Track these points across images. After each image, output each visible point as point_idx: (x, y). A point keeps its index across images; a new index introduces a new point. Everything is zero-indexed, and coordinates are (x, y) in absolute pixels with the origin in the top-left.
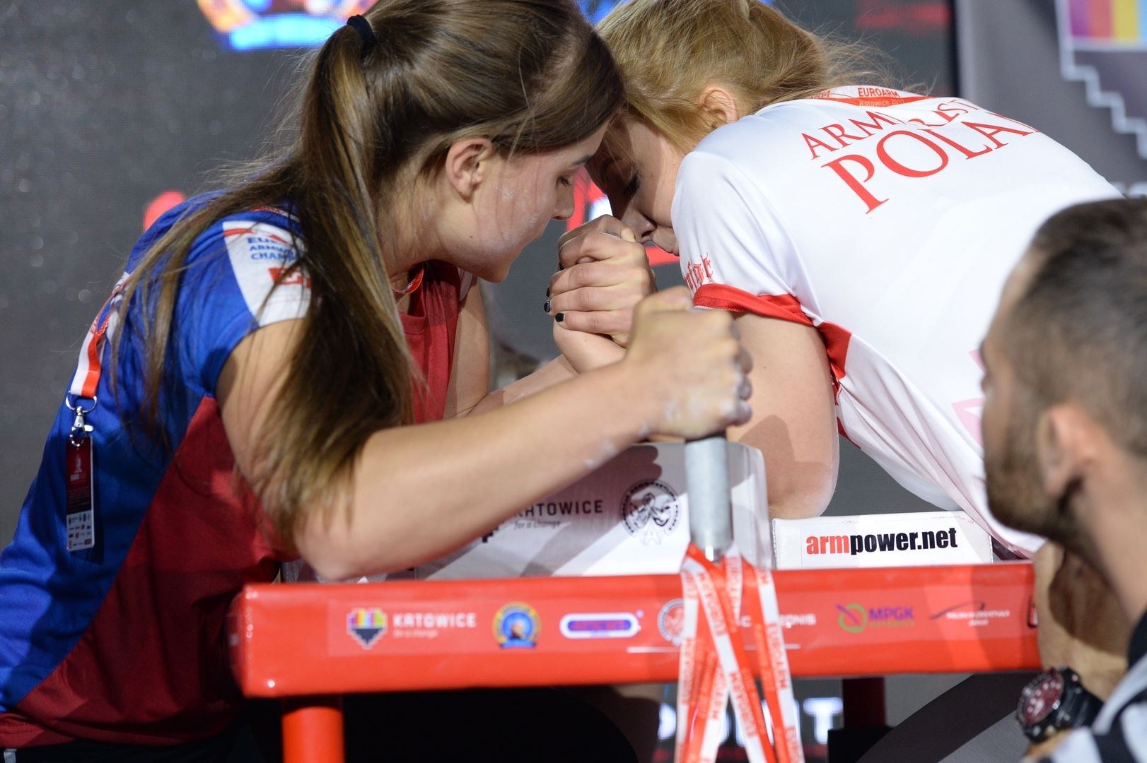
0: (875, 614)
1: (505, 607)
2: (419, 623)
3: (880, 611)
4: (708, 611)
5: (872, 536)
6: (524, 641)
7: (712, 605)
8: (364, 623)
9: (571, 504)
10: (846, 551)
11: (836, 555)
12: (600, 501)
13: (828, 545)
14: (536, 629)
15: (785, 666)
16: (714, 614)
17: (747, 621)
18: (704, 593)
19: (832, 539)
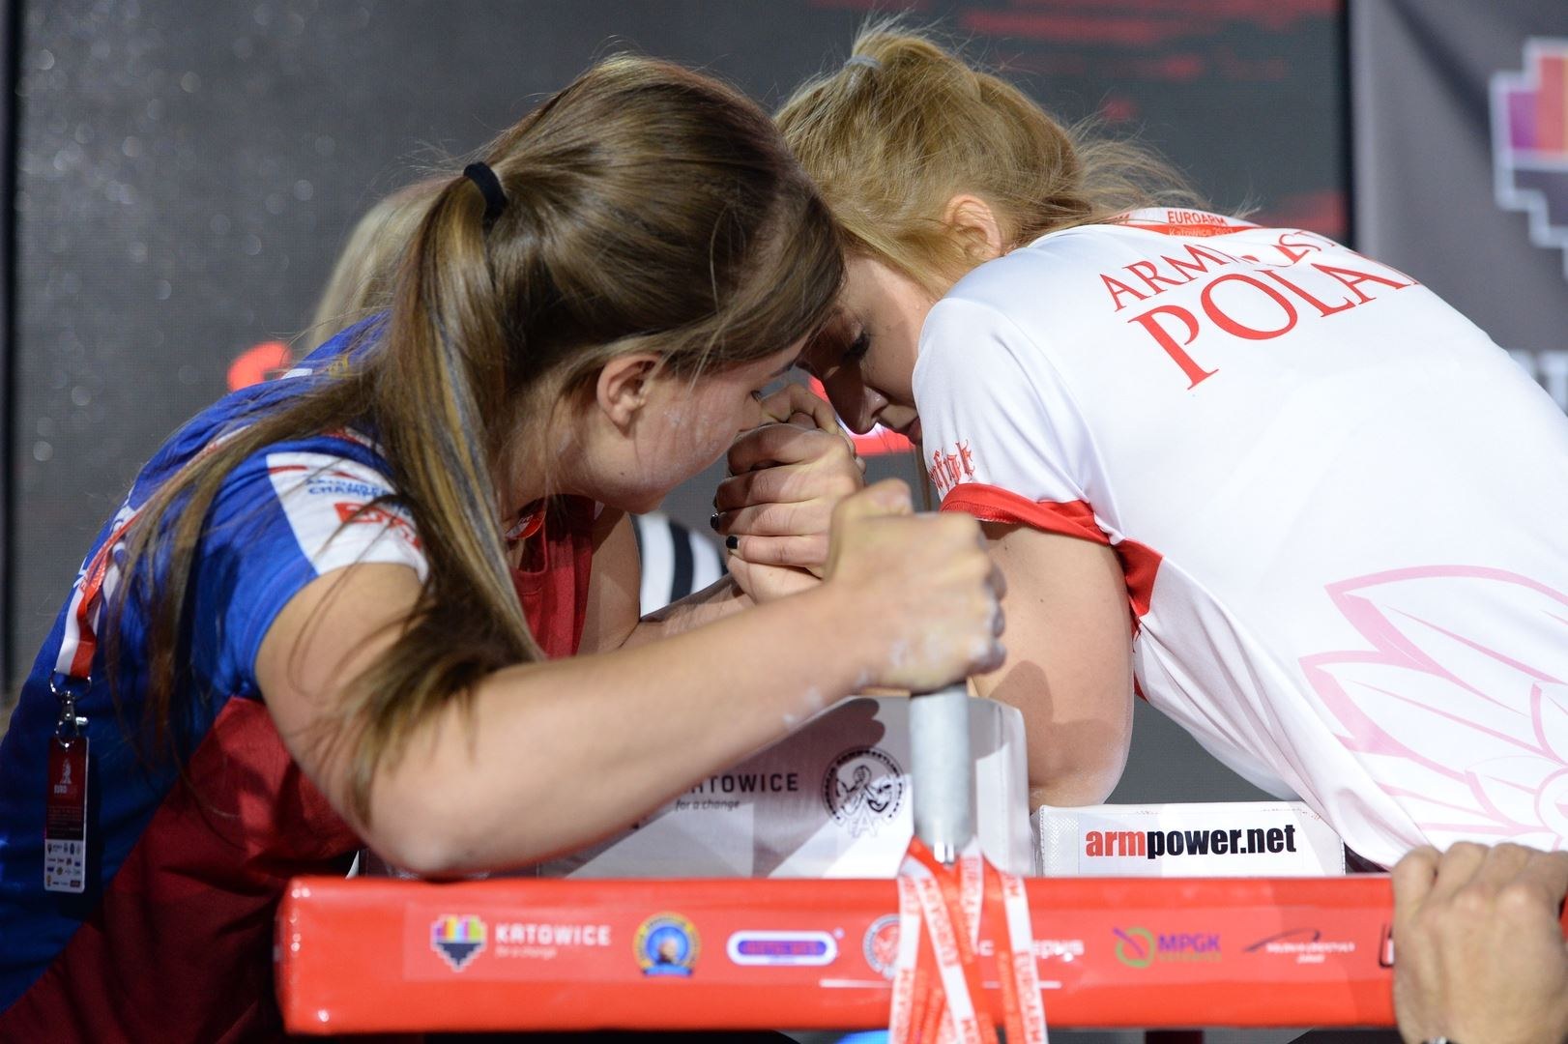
0: (1166, 943)
1: (652, 918)
2: (531, 938)
3: (1173, 939)
4: (934, 932)
5: (1178, 834)
6: (677, 965)
7: (941, 923)
8: (455, 936)
9: (755, 777)
10: (1141, 853)
11: (1127, 858)
12: (795, 775)
13: (1116, 844)
14: (694, 950)
15: (1039, 1012)
16: (943, 936)
17: (987, 948)
18: (928, 907)
19: (1122, 835)
